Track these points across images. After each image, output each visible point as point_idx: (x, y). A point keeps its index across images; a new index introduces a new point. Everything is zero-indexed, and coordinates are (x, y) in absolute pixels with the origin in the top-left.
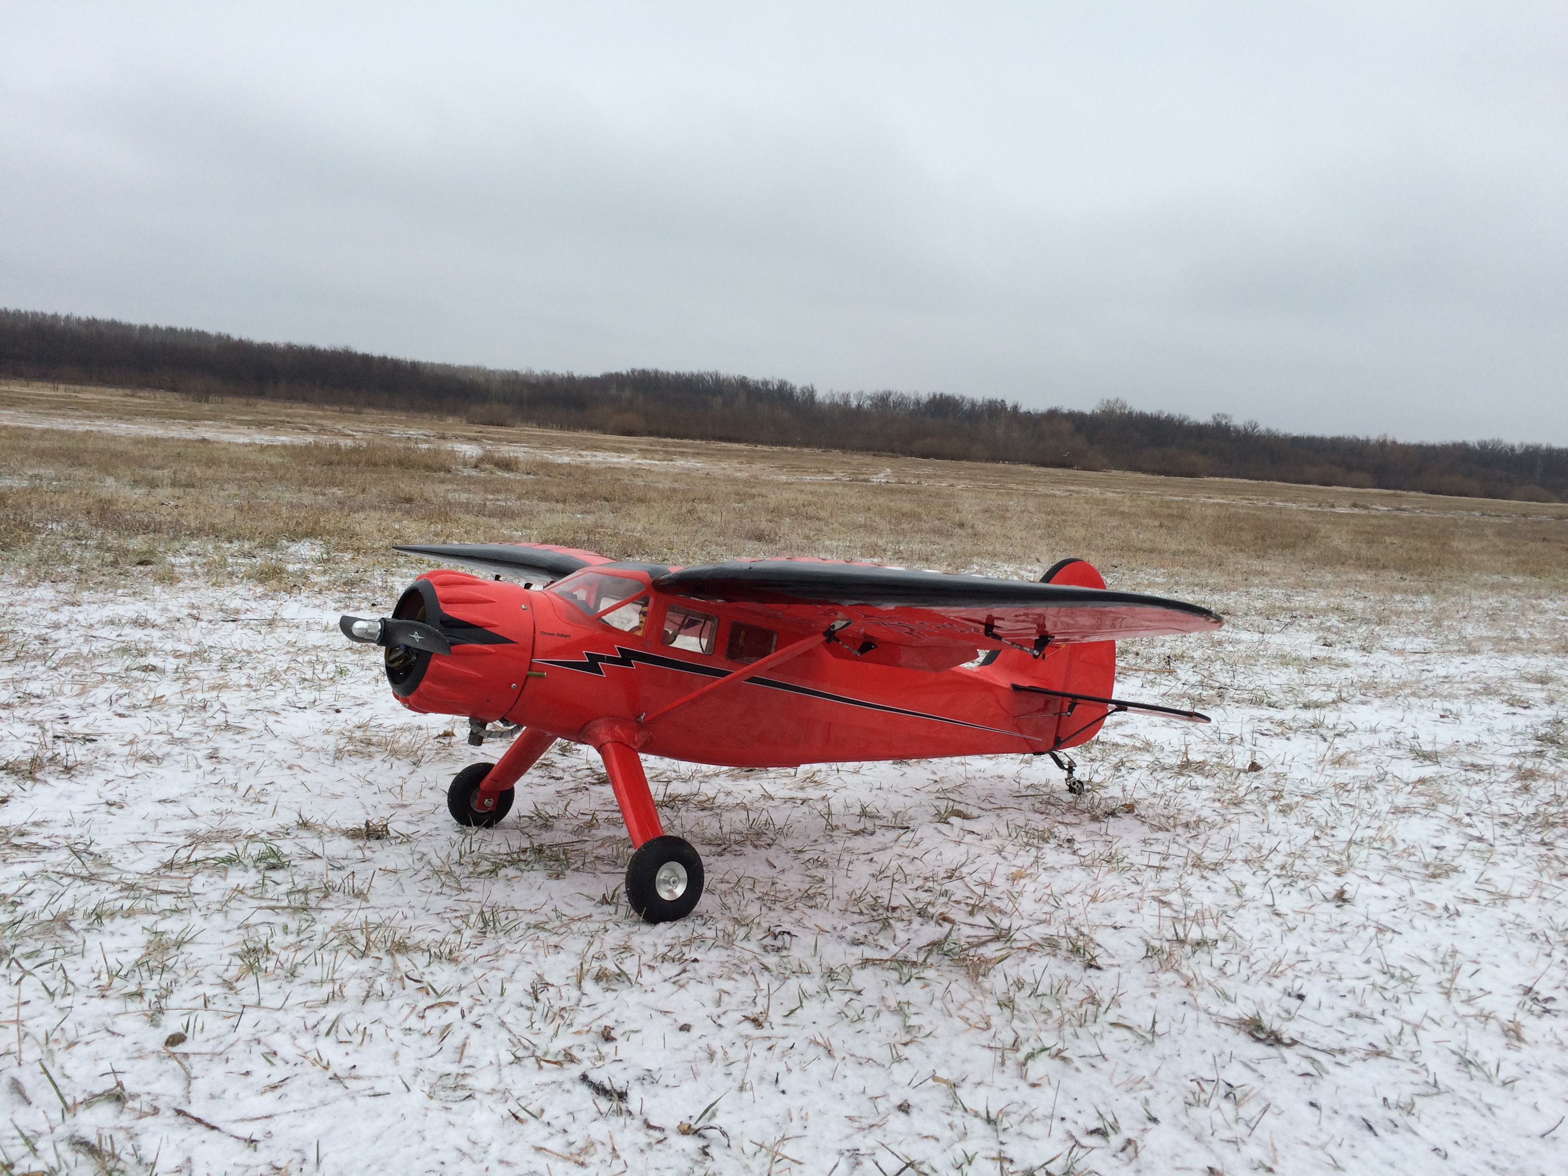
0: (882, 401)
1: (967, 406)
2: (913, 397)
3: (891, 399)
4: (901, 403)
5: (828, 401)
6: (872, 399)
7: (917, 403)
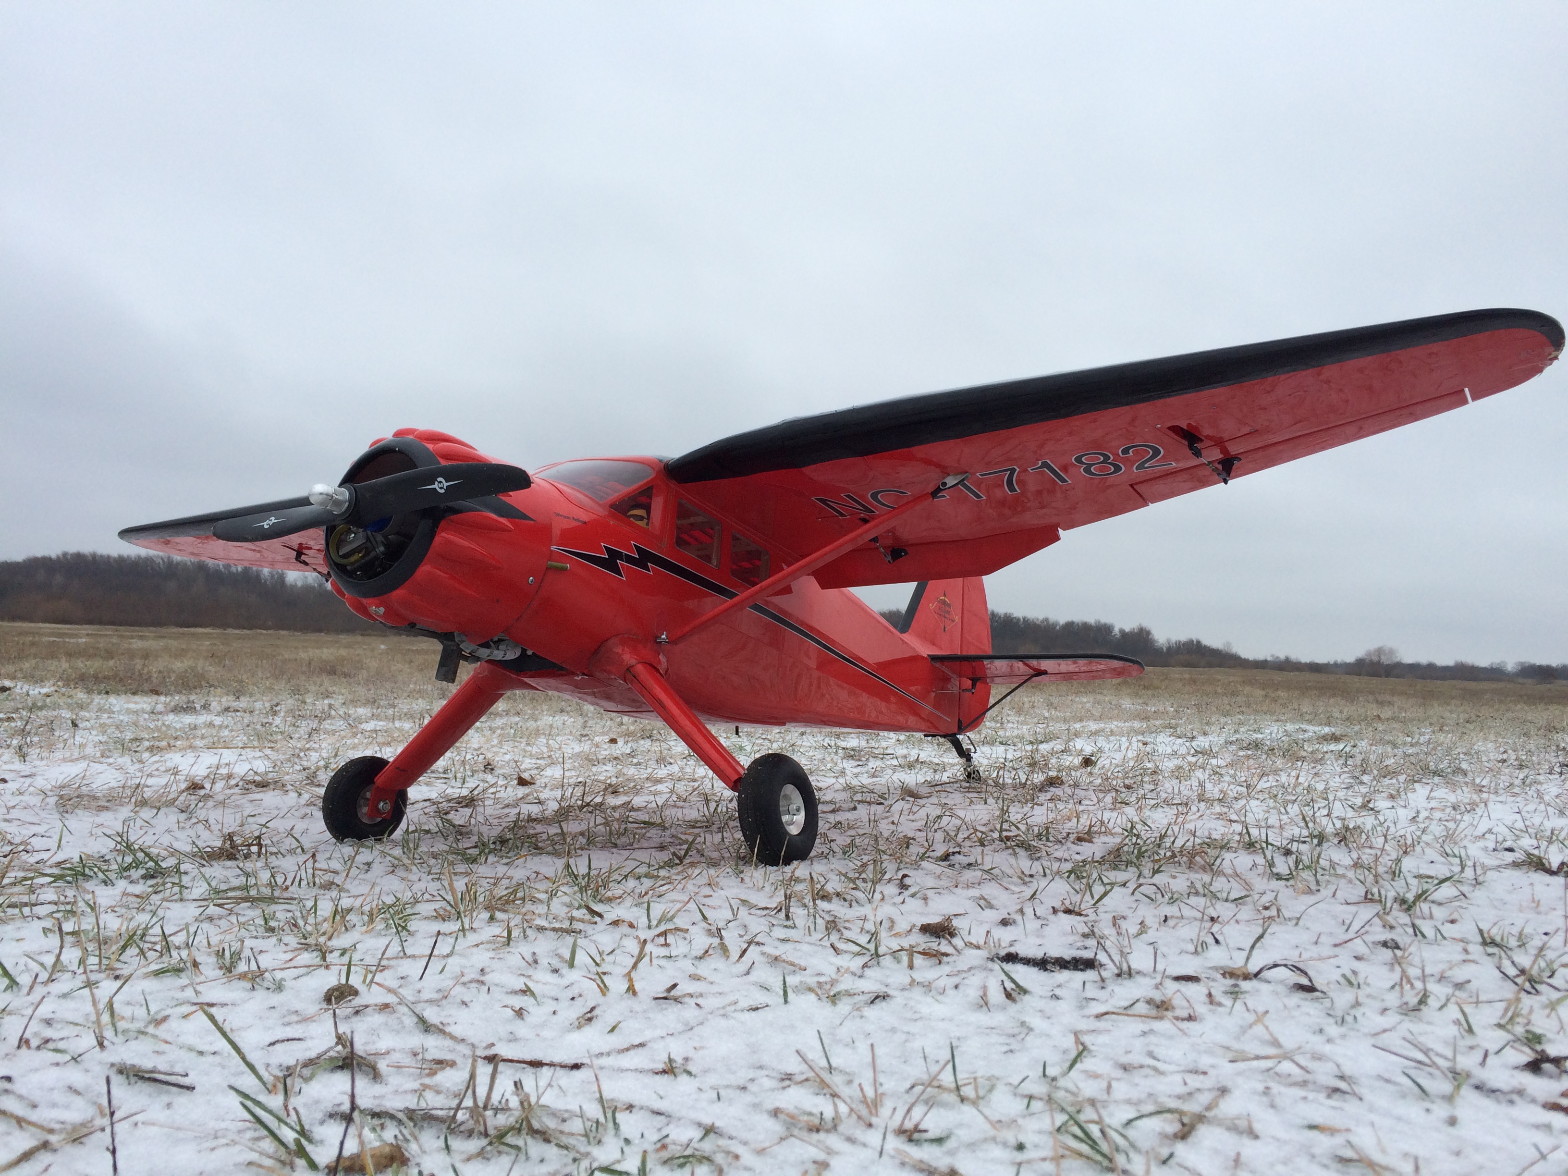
5: (299, 584)
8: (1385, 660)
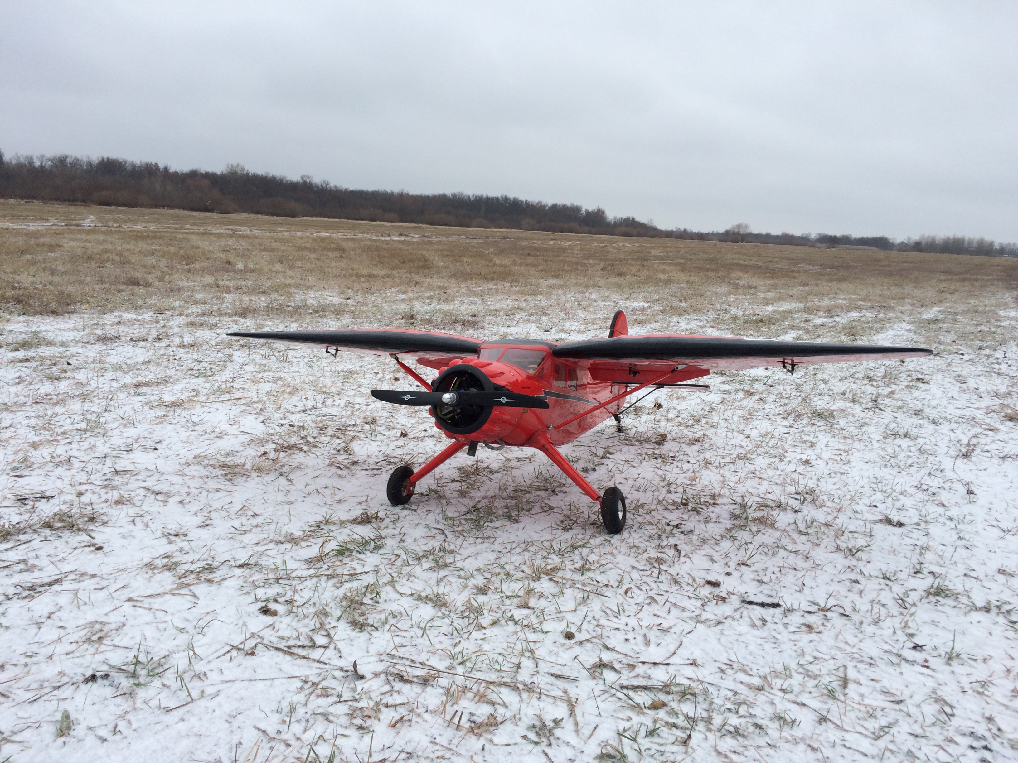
0: (61, 162)
1: (129, 168)
2: (85, 160)
3: (68, 160)
4: (76, 164)
5: (14, 162)
6: (51, 161)
7: (90, 164)
8: (742, 231)
